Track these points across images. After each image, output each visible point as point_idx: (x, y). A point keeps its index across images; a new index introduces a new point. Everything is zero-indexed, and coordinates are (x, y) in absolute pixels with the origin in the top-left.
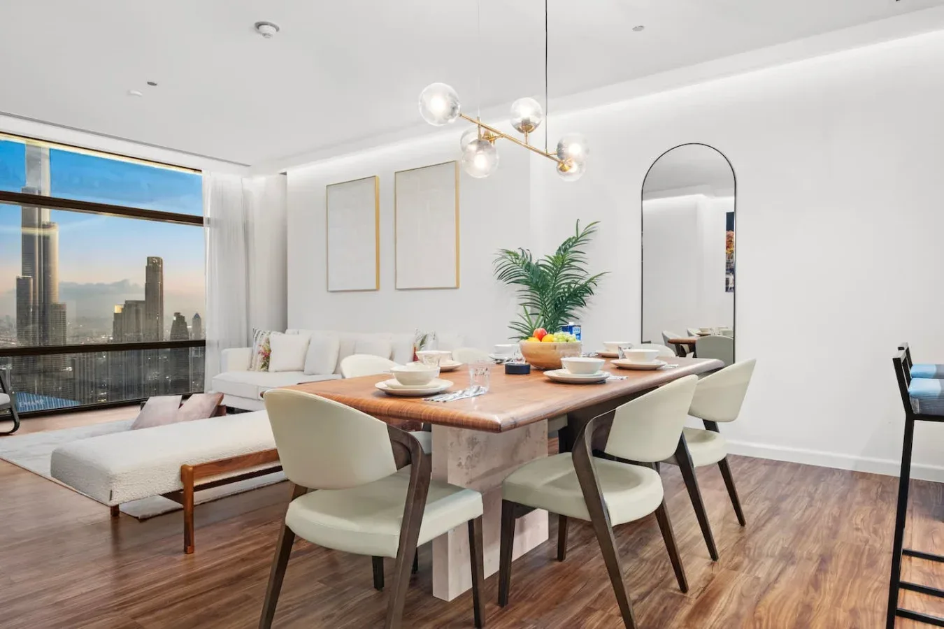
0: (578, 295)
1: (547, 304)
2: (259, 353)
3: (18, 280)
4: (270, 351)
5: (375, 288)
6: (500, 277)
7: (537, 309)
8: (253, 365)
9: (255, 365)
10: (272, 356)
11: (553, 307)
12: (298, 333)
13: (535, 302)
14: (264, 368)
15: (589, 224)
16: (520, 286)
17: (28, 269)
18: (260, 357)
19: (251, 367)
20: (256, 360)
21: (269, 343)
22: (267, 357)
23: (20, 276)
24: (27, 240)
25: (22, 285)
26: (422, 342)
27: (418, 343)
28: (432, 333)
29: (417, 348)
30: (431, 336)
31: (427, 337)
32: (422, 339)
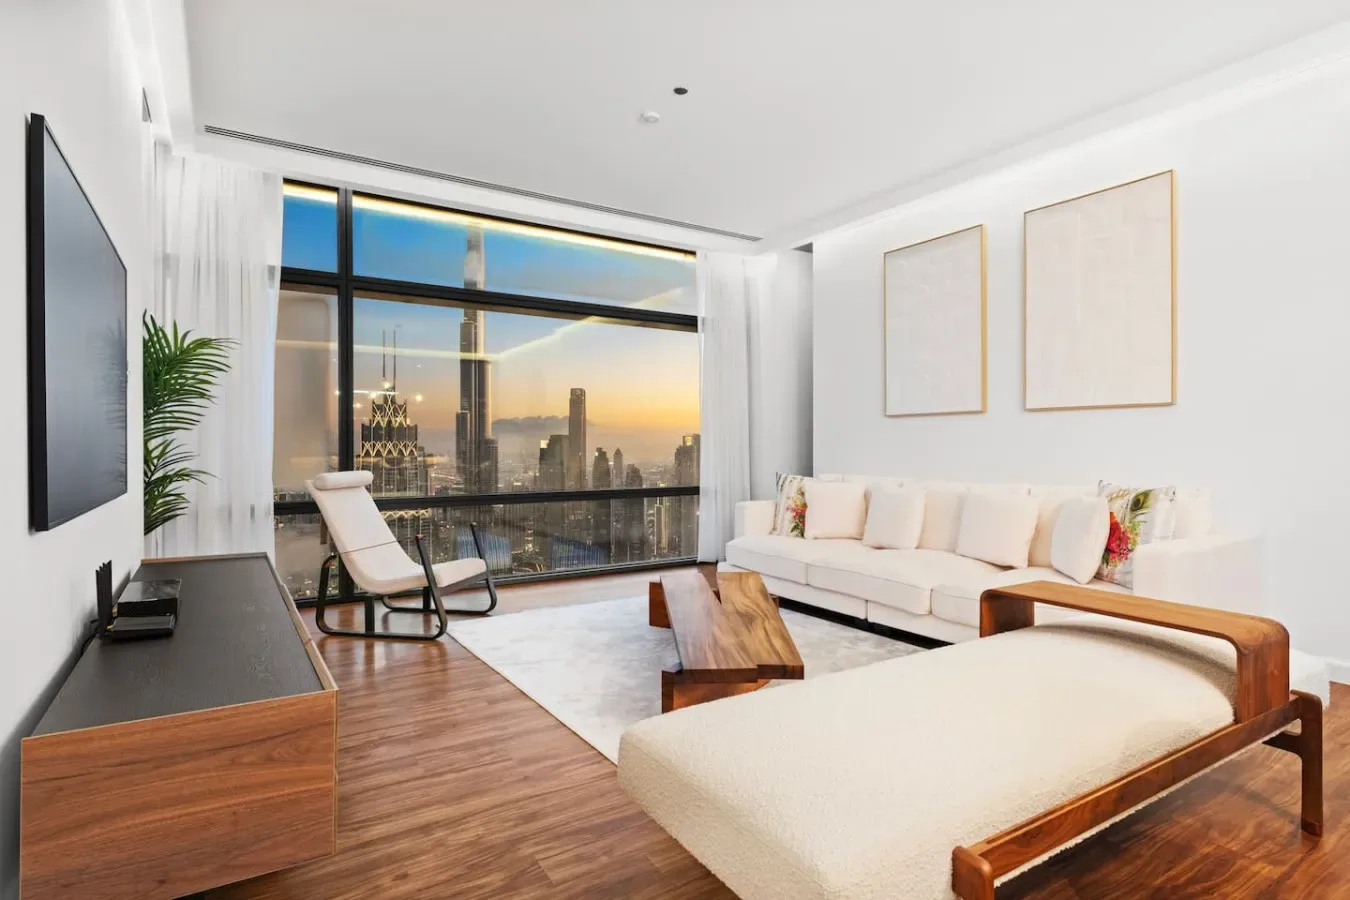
2: (788, 509)
3: (458, 415)
4: (805, 506)
5: (979, 408)
8: (778, 527)
9: (782, 527)
10: (808, 514)
12: (843, 480)
14: (796, 532)
17: (466, 405)
18: (790, 515)
19: (774, 529)
20: (783, 519)
21: (803, 494)
22: (800, 516)
23: (460, 412)
24: (465, 364)
25: (461, 419)
26: (1138, 504)
27: (1120, 508)
28: (1168, 489)
29: (1115, 515)
30: (1166, 494)
31: (1151, 496)
32: (1132, 497)
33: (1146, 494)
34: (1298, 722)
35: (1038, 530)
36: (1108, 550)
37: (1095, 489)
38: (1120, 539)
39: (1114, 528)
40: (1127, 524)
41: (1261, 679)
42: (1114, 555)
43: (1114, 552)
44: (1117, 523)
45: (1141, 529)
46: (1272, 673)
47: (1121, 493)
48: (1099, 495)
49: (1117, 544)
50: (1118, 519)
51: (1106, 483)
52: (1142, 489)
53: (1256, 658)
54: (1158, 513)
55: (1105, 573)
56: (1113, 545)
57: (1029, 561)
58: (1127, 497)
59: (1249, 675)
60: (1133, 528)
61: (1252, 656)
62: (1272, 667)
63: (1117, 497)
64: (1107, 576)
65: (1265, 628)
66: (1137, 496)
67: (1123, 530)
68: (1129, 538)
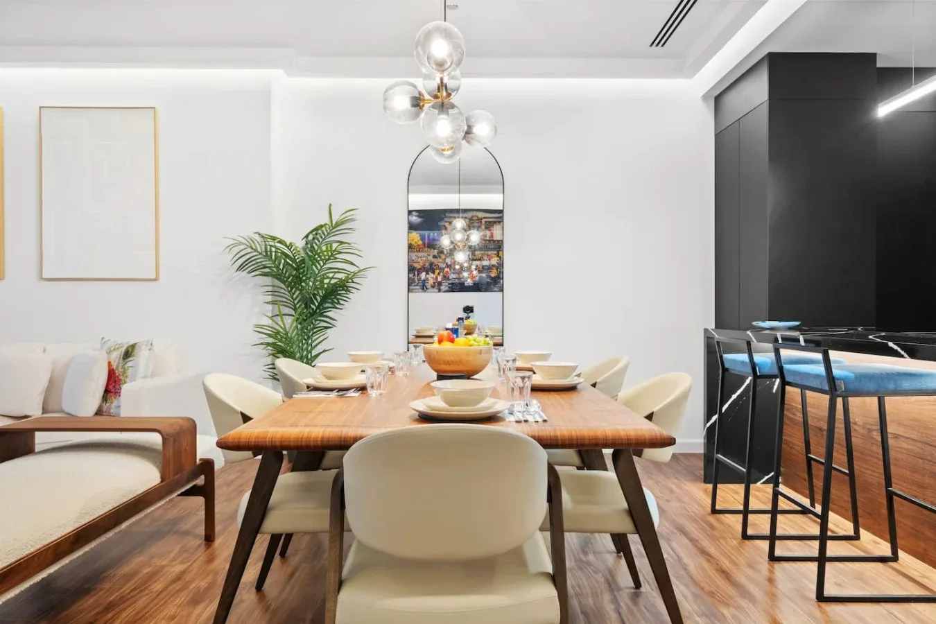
0: (335, 293)
1: (296, 302)
6: (240, 268)
7: (288, 309)
11: (303, 306)
13: (284, 300)
15: (348, 210)
16: (268, 280)
26: (128, 354)
27: (116, 356)
28: (148, 341)
29: (112, 363)
30: (147, 345)
31: (137, 346)
32: (123, 349)
33: (133, 346)
34: (203, 477)
35: (51, 382)
36: (107, 391)
37: (98, 345)
38: (115, 381)
39: (112, 374)
40: (120, 370)
41: (178, 454)
42: (111, 394)
43: (110, 392)
44: (113, 370)
45: (129, 372)
46: (186, 450)
47: (117, 347)
48: (102, 348)
49: (113, 385)
50: (114, 367)
51: (106, 339)
52: (131, 343)
53: (175, 441)
54: (142, 359)
55: (104, 410)
56: (111, 387)
57: (43, 409)
58: (120, 350)
59: (170, 451)
60: (124, 372)
61: (172, 439)
62: (185, 445)
63: (114, 349)
64: (106, 412)
65: (181, 422)
66: (128, 348)
67: (117, 374)
68: (121, 380)
